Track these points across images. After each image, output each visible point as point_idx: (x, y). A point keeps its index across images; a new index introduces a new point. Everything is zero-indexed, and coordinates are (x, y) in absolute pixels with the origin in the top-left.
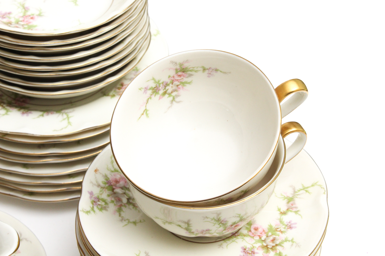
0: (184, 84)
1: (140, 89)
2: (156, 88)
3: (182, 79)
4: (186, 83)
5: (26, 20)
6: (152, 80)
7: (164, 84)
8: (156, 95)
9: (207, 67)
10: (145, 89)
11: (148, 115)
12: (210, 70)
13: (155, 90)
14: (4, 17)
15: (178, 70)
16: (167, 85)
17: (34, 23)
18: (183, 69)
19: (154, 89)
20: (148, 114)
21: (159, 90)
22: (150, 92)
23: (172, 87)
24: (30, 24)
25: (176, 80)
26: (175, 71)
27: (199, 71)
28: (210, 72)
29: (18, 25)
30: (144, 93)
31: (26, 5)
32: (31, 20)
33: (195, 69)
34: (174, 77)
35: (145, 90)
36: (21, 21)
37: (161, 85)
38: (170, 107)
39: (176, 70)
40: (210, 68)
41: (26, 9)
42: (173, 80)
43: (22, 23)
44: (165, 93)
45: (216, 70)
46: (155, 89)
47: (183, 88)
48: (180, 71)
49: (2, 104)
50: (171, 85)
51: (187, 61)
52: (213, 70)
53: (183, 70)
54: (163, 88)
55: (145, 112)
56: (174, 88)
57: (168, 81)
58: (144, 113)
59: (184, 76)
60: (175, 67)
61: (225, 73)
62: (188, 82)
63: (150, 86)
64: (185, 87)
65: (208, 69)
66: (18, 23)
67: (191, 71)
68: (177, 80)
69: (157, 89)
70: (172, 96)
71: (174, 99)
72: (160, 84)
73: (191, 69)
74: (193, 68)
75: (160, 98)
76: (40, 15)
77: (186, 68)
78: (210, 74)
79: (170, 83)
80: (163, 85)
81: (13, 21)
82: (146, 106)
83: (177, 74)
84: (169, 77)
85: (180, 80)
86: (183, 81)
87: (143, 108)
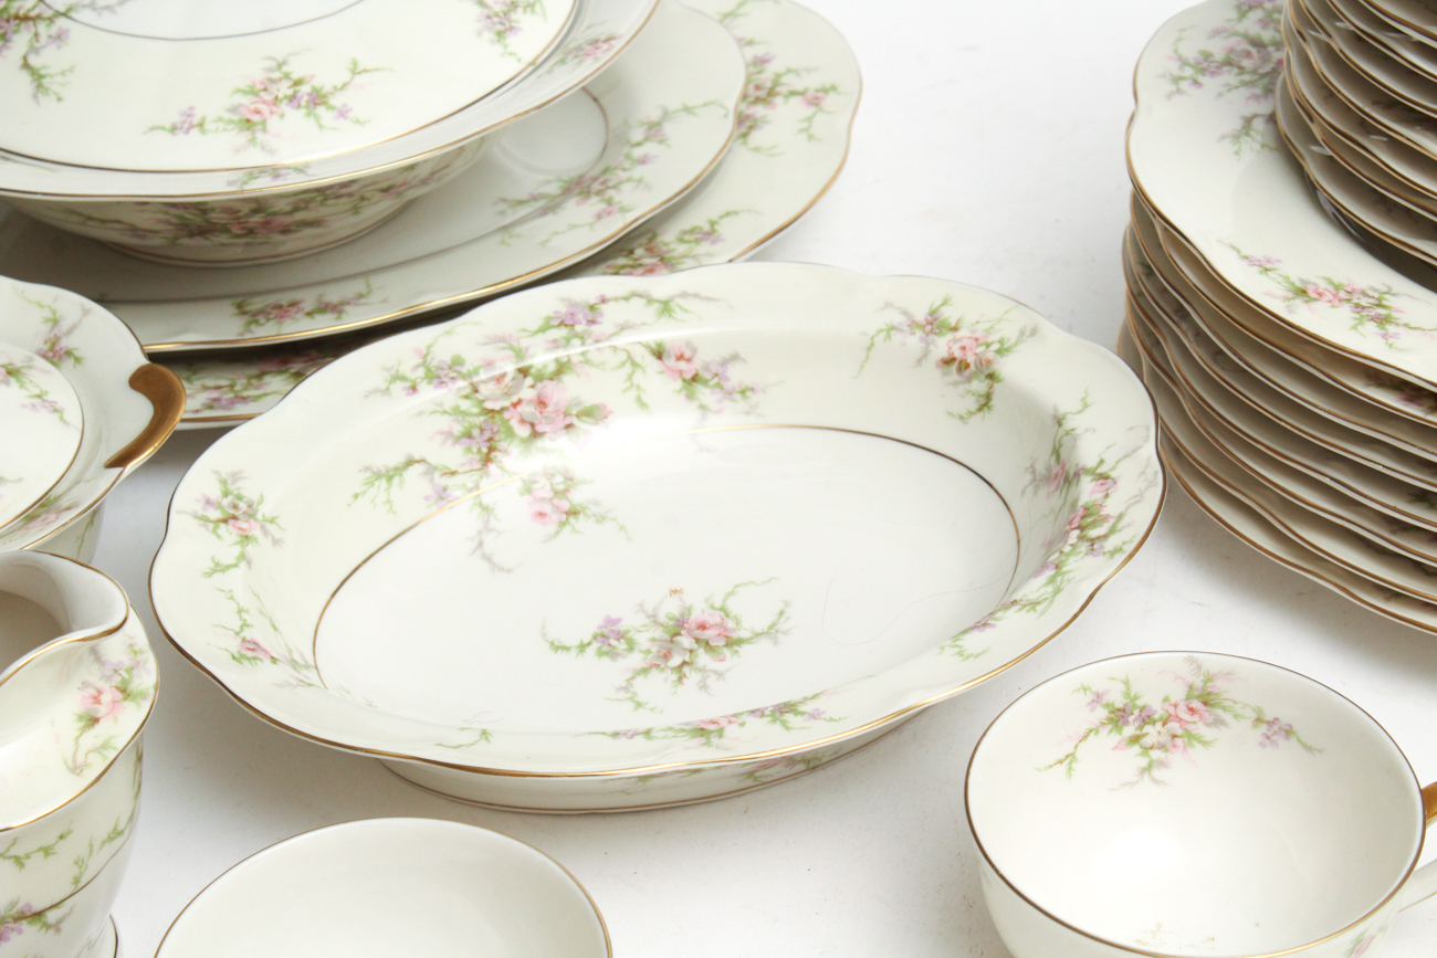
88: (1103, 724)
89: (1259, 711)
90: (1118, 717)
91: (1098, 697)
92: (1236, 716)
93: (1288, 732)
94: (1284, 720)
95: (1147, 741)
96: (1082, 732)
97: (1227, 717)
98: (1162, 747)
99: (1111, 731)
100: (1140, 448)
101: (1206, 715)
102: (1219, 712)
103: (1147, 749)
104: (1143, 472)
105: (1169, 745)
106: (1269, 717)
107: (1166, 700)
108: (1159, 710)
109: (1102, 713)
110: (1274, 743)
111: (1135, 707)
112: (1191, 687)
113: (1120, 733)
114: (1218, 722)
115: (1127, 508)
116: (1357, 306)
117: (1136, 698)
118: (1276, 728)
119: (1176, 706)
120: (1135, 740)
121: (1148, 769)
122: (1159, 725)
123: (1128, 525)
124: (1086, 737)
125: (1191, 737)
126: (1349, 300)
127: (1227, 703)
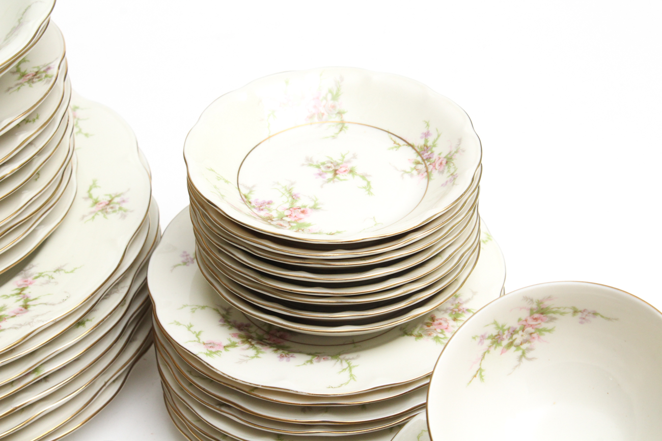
0: (540, 331)
1: (474, 338)
2: (498, 336)
3: (539, 324)
4: (545, 330)
5: (294, 215)
6: (492, 324)
7: (511, 331)
8: (498, 347)
9: (580, 308)
10: (482, 338)
11: (483, 378)
12: (585, 313)
13: (496, 340)
14: (261, 208)
15: (534, 311)
16: (514, 332)
17: (306, 219)
18: (542, 309)
19: (494, 338)
20: (483, 376)
21: (503, 339)
22: (488, 342)
23: (522, 335)
24: (300, 222)
25: (529, 325)
26: (529, 311)
27: (567, 313)
28: (584, 316)
29: (281, 223)
30: (479, 344)
31: (294, 192)
32: (302, 215)
33: (562, 310)
34: (526, 320)
35: (481, 340)
36: (287, 216)
37: (506, 332)
38: (516, 366)
39: (531, 310)
40: (584, 310)
41: (294, 197)
42: (525, 326)
43: (288, 219)
44: (511, 344)
45: (595, 314)
46: (496, 337)
47: (539, 337)
48: (537, 312)
49: (250, 340)
50: (521, 333)
51: (549, 298)
52: (589, 313)
53: (542, 311)
54: (508, 337)
55: (479, 372)
56: (526, 337)
57: (517, 326)
58: (477, 374)
59: (542, 320)
60: (530, 307)
61: (609, 319)
62: (548, 329)
63: (489, 333)
64: (542, 337)
65: (581, 312)
66: (282, 219)
67: (554, 312)
68: (531, 325)
69: (500, 338)
70: (521, 349)
71: (524, 353)
72: (504, 330)
73: (554, 310)
74: (558, 308)
75: (502, 352)
76: (314, 208)
77: (547, 308)
78: (584, 319)
79: (520, 329)
80: (509, 332)
81: (274, 214)
82: (480, 364)
83: (532, 316)
84: (520, 320)
85: (536, 325)
86: (541, 328)
87: (476, 367)
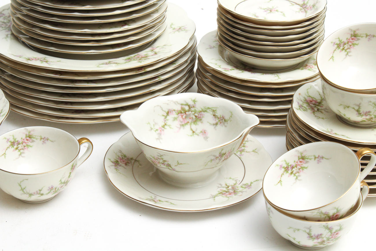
88: (10, 146)
89: (41, 137)
90: (13, 144)
91: (8, 140)
92: (36, 139)
93: (48, 139)
94: (46, 137)
95: (19, 148)
96: (6, 148)
97: (35, 140)
98: (22, 149)
99: (12, 147)
100: (2, 98)
101: (30, 140)
102: (33, 139)
103: (20, 150)
104: (4, 102)
105: (24, 148)
106: (43, 137)
107: (22, 138)
108: (21, 141)
109: (9, 143)
110: (45, 143)
111: (16, 141)
112: (26, 135)
113: (14, 147)
114: (33, 141)
115: (3, 108)
116: (41, 60)
117: (16, 139)
118: (45, 139)
119: (24, 140)
120: (17, 148)
121: (20, 154)
122: (21, 144)
123: (4, 111)
124: (7, 149)
125: (28, 146)
126: (39, 60)
127: (34, 137)
